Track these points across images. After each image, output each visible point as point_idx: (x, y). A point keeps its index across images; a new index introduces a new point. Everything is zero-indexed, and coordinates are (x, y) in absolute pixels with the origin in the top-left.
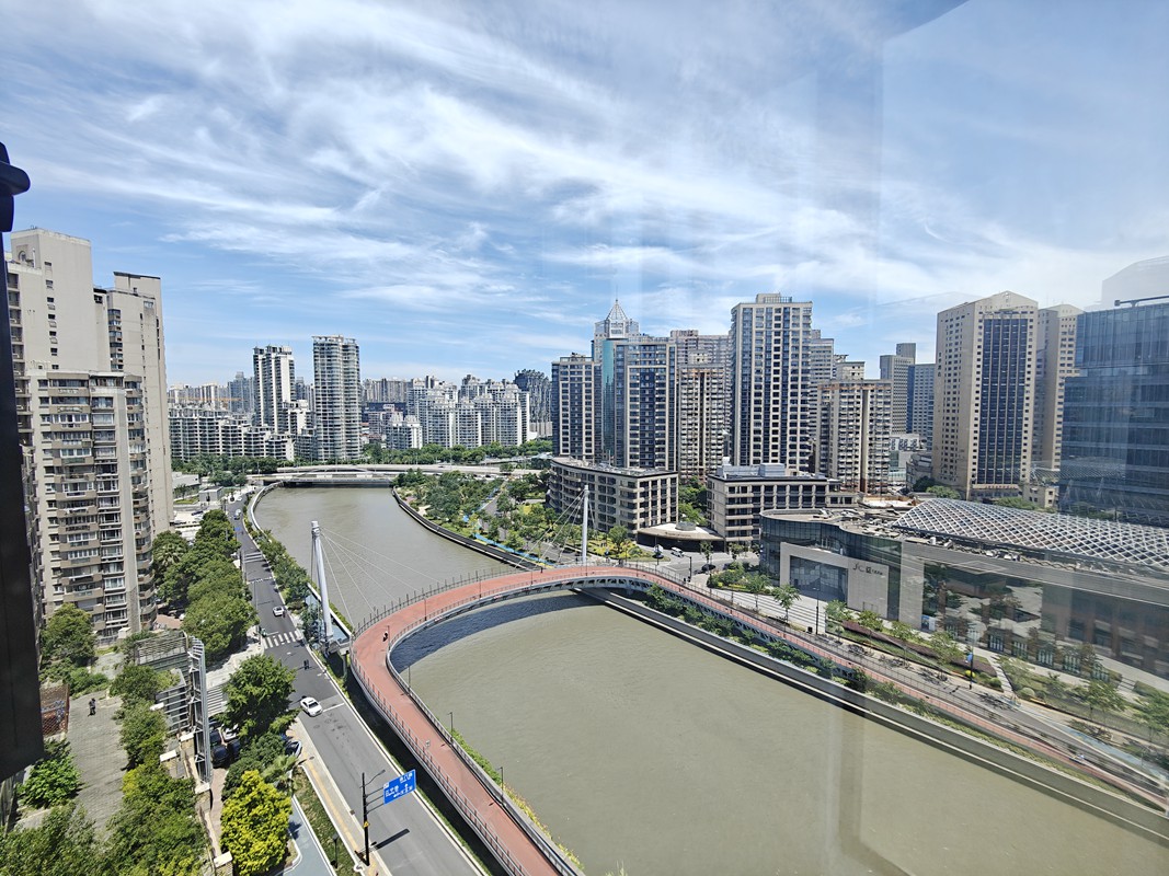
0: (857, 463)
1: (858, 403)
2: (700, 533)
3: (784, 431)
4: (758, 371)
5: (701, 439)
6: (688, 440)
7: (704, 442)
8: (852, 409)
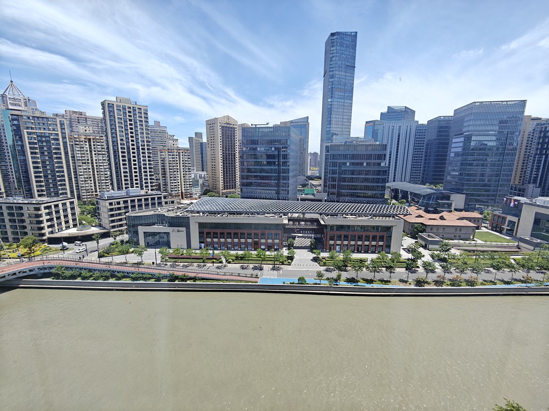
0: (179, 185)
1: (177, 158)
2: (94, 230)
3: (140, 172)
4: (122, 140)
5: (94, 178)
6: (84, 178)
7: (97, 179)
8: (174, 161)
